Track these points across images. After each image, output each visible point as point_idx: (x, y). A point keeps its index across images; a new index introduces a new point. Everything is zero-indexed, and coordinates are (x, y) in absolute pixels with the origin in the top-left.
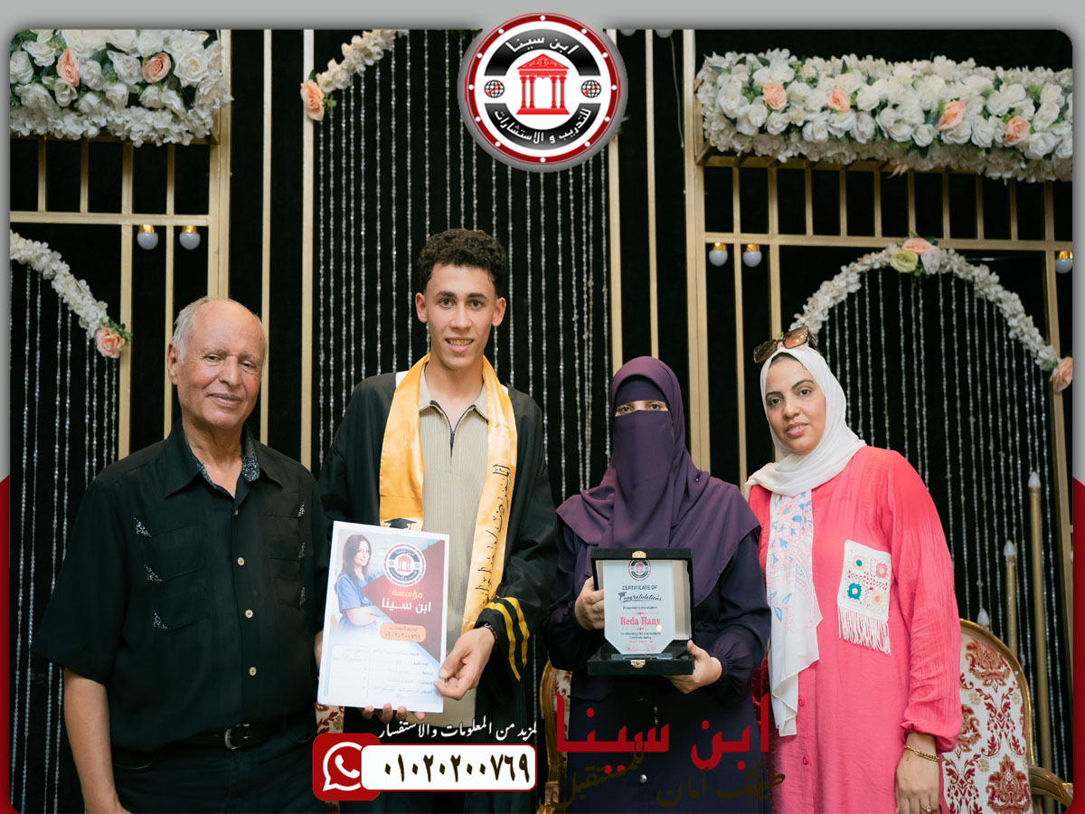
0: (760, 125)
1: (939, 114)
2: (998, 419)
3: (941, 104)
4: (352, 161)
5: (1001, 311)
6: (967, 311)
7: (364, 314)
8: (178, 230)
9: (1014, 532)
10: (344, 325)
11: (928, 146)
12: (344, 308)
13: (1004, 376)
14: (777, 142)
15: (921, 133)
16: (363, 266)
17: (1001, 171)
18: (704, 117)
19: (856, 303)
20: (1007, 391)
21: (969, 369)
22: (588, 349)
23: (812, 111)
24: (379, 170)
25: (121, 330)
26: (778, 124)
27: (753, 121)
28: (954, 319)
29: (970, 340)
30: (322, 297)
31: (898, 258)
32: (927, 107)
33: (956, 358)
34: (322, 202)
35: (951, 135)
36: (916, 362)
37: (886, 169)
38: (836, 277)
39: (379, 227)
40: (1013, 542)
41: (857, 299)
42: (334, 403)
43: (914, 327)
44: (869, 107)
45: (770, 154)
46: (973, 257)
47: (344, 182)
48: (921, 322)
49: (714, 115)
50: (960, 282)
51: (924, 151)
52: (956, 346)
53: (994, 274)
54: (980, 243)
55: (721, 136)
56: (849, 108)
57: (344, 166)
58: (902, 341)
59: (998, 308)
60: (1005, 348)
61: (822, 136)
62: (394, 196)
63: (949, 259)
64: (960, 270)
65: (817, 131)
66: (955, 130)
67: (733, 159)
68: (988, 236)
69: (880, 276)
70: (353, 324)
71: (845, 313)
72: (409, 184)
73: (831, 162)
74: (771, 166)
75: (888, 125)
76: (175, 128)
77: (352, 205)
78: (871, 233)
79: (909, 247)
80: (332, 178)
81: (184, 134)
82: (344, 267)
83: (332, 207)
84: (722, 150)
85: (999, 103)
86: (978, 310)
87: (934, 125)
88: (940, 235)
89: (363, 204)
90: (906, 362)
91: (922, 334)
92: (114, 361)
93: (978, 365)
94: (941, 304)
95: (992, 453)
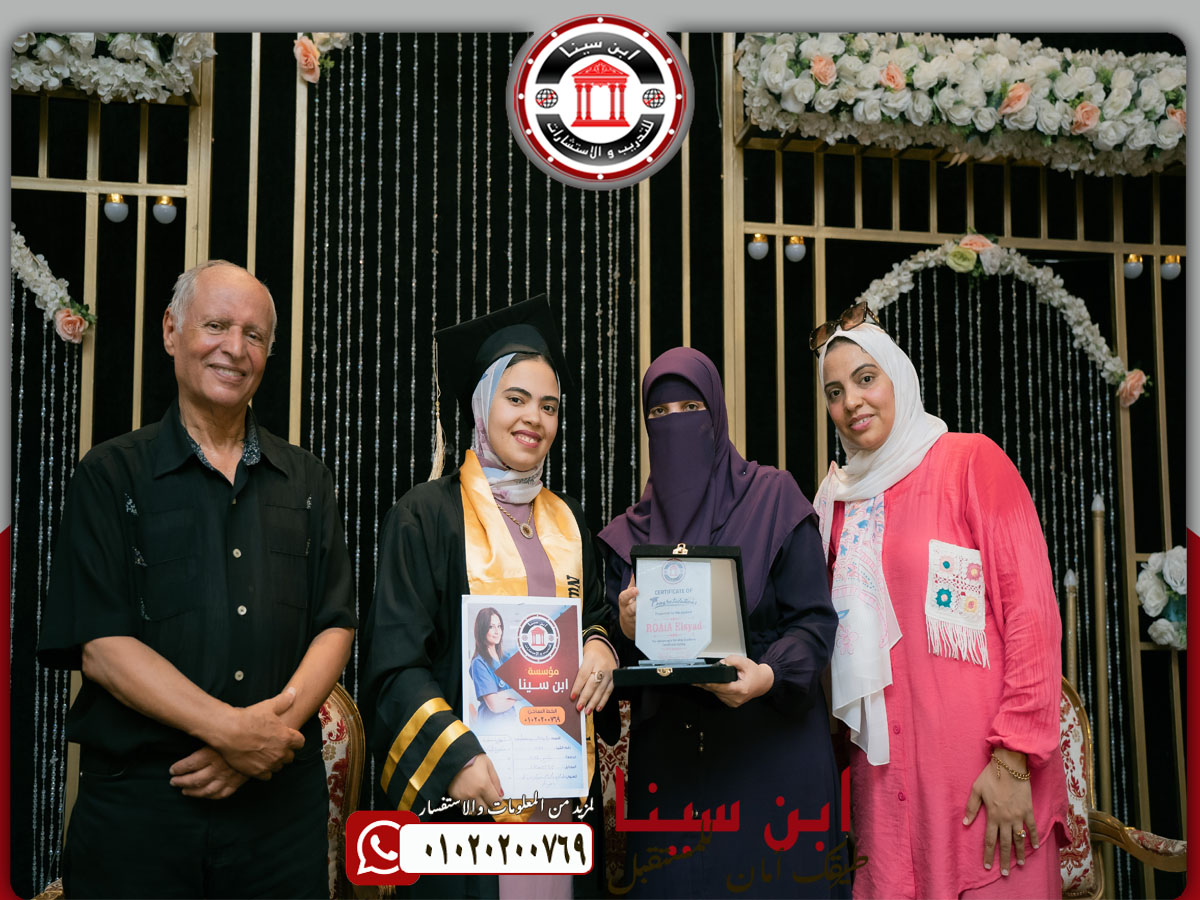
0: (807, 102)
1: (1001, 97)
2: (1060, 436)
3: (1005, 85)
4: (351, 130)
5: (1065, 318)
6: (1028, 317)
7: (362, 303)
8: (152, 201)
9: (1076, 560)
10: (339, 313)
11: (990, 131)
12: (340, 295)
13: (1068, 389)
14: (824, 122)
15: (982, 116)
16: (362, 248)
17: (1068, 163)
18: (745, 92)
19: (908, 305)
20: (1071, 405)
21: (1030, 381)
22: (613, 348)
23: (864, 89)
24: (381, 142)
25: (84, 311)
26: (826, 101)
27: (799, 97)
28: (1015, 325)
29: (1032, 349)
30: (314, 282)
31: (955, 256)
32: (989, 89)
33: (1016, 368)
34: (316, 174)
35: (1015, 120)
36: (972, 372)
37: (944, 158)
38: (887, 275)
39: (380, 206)
40: (1074, 571)
41: (909, 300)
42: (327, 401)
43: (971, 333)
44: (926, 86)
45: (817, 135)
46: (1036, 258)
47: (341, 153)
48: (979, 327)
49: (756, 90)
50: (1022, 285)
51: (985, 137)
52: (1016, 356)
53: (1058, 277)
54: (1044, 243)
55: (764, 114)
56: (904, 86)
57: (342, 135)
58: (958, 348)
59: (1062, 315)
60: (1069, 358)
61: (875, 116)
62: (398, 171)
63: (1010, 259)
64: (1021, 271)
65: (869, 111)
66: (1019, 114)
67: (776, 141)
68: (1052, 235)
69: (935, 276)
70: (349, 313)
71: (897, 316)
72: (415, 158)
73: (884, 146)
74: (817, 151)
75: (946, 107)
76: (150, 83)
77: (350, 180)
78: (925, 228)
79: (966, 244)
80: (328, 148)
81: (160, 90)
82: (341, 249)
83: (327, 181)
84: (764, 129)
85: (1068, 86)
86: (1040, 316)
87: (996, 109)
88: (1001, 233)
89: (363, 179)
90: (961, 372)
91: (979, 341)
92: (76, 347)
93: (1040, 377)
94: (1000, 309)
95: (1053, 473)
